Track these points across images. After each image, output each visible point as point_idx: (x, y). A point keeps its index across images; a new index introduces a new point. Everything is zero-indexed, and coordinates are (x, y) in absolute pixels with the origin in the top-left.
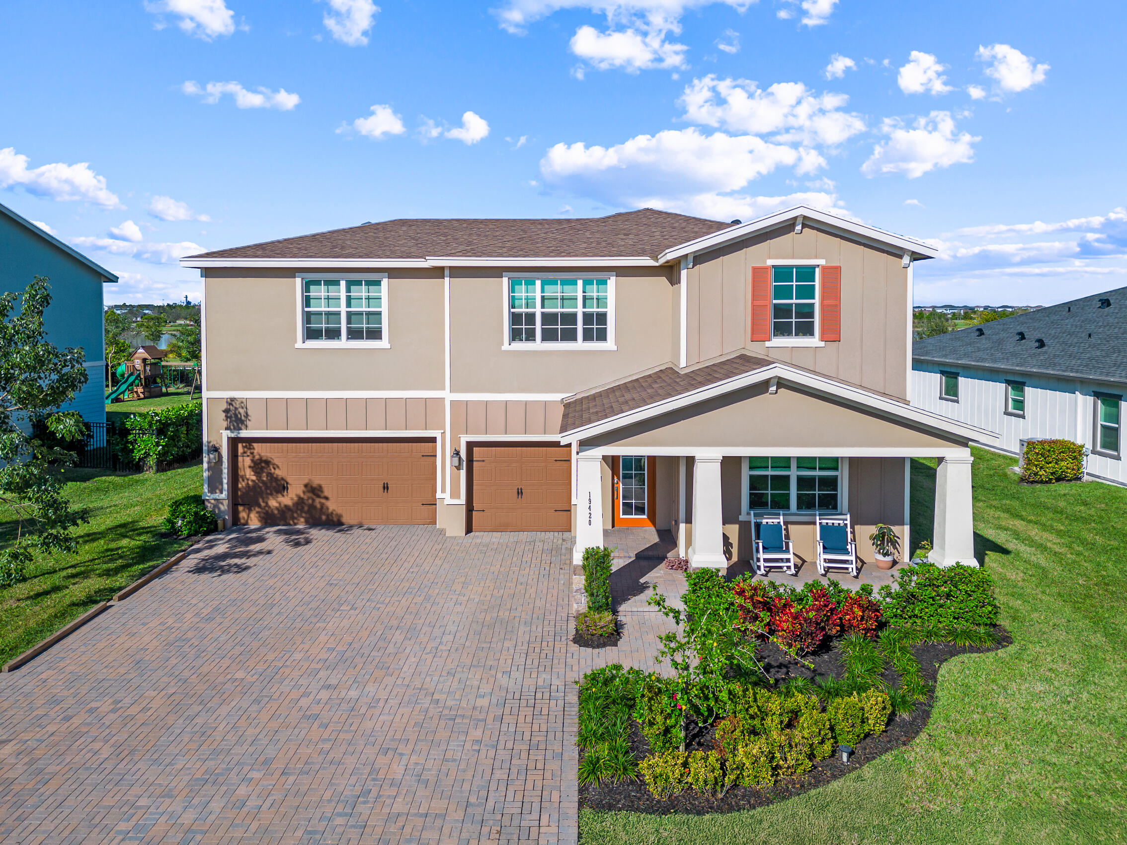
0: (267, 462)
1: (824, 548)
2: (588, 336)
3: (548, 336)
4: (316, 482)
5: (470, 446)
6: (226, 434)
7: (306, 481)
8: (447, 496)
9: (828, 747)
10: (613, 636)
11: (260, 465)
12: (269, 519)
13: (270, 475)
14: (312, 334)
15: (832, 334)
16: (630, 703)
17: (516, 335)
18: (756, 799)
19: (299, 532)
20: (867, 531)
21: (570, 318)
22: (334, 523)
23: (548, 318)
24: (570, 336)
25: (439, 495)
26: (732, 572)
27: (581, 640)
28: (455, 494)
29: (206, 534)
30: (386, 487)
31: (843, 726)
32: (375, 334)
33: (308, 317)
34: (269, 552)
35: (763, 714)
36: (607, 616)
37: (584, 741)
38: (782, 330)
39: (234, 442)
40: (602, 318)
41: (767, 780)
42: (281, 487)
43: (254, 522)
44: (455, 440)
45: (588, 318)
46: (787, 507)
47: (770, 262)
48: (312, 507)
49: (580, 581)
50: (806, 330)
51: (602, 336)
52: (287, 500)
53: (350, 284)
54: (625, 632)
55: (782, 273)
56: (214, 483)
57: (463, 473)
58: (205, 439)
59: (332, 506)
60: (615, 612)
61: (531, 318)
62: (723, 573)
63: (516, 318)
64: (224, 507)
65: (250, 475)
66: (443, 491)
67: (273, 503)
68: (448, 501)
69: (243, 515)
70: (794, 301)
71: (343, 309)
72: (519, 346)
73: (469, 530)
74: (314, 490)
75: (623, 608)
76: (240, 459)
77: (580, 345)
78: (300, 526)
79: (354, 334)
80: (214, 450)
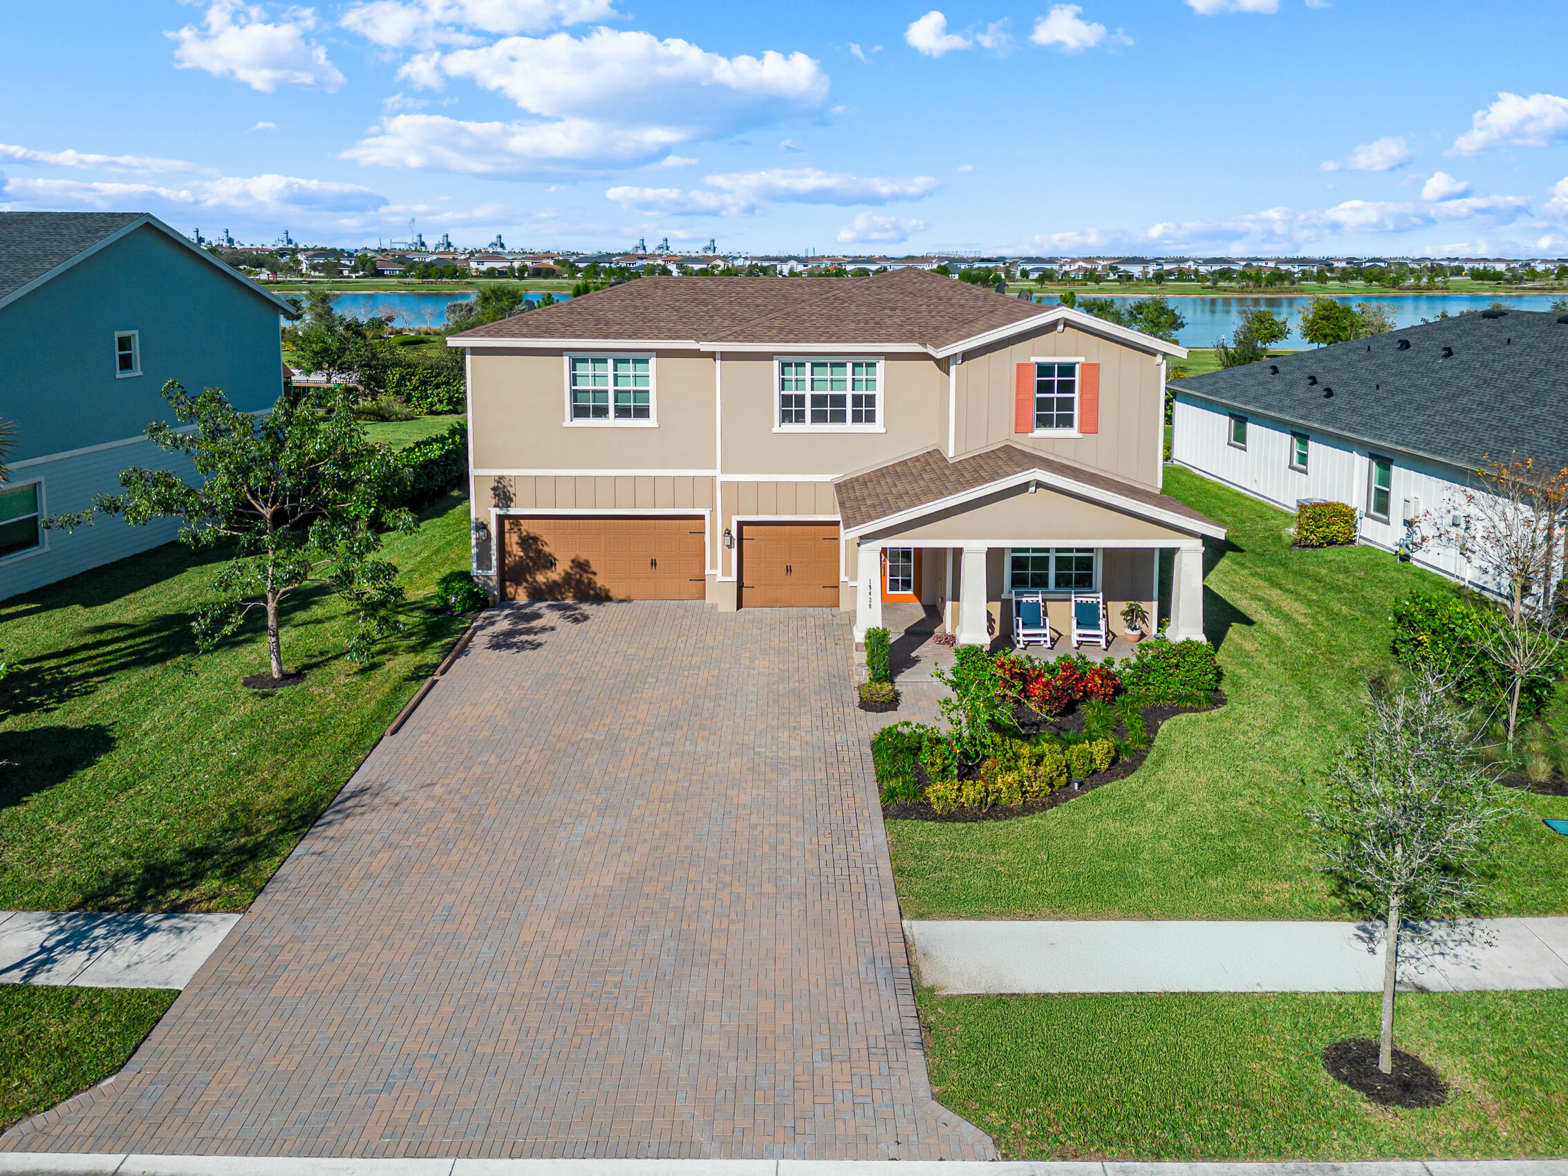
0: (535, 539)
1: (1078, 623)
2: (857, 418)
3: (818, 417)
4: (583, 557)
5: (741, 525)
6: (495, 512)
7: (573, 557)
8: (719, 571)
9: (1063, 779)
10: (893, 703)
11: (528, 542)
12: (537, 594)
13: (539, 552)
14: (579, 412)
15: (1090, 427)
16: (916, 750)
17: (786, 417)
18: (1009, 813)
19: (569, 608)
20: (1118, 608)
21: (839, 400)
22: (602, 597)
23: (817, 400)
24: (839, 417)
25: (708, 571)
26: (996, 646)
27: (866, 705)
28: (726, 572)
29: (481, 610)
30: (654, 563)
31: (1076, 764)
32: (643, 412)
33: (575, 394)
34: (553, 629)
35: (1017, 757)
36: (887, 687)
37: (881, 779)
38: (1044, 421)
39: (501, 519)
40: (871, 400)
41: (1018, 800)
42: (548, 562)
43: (522, 598)
44: (726, 519)
45: (857, 400)
46: (1046, 585)
47: (1034, 359)
48: (580, 582)
49: (862, 657)
50: (1066, 421)
51: (871, 417)
52: (554, 575)
53: (616, 362)
54: (902, 699)
55: (1044, 369)
56: (483, 561)
57: (734, 551)
58: (473, 517)
59: (600, 581)
60: (893, 682)
61: (800, 400)
62: (987, 648)
63: (786, 400)
64: (494, 583)
65: (517, 551)
66: (713, 566)
67: (541, 578)
68: (720, 578)
69: (510, 590)
70: (1056, 395)
71: (611, 389)
72: (789, 427)
73: (739, 606)
74: (581, 566)
75: (898, 679)
76: (507, 535)
77: (849, 426)
78: (569, 601)
79: (622, 412)
80: (482, 527)
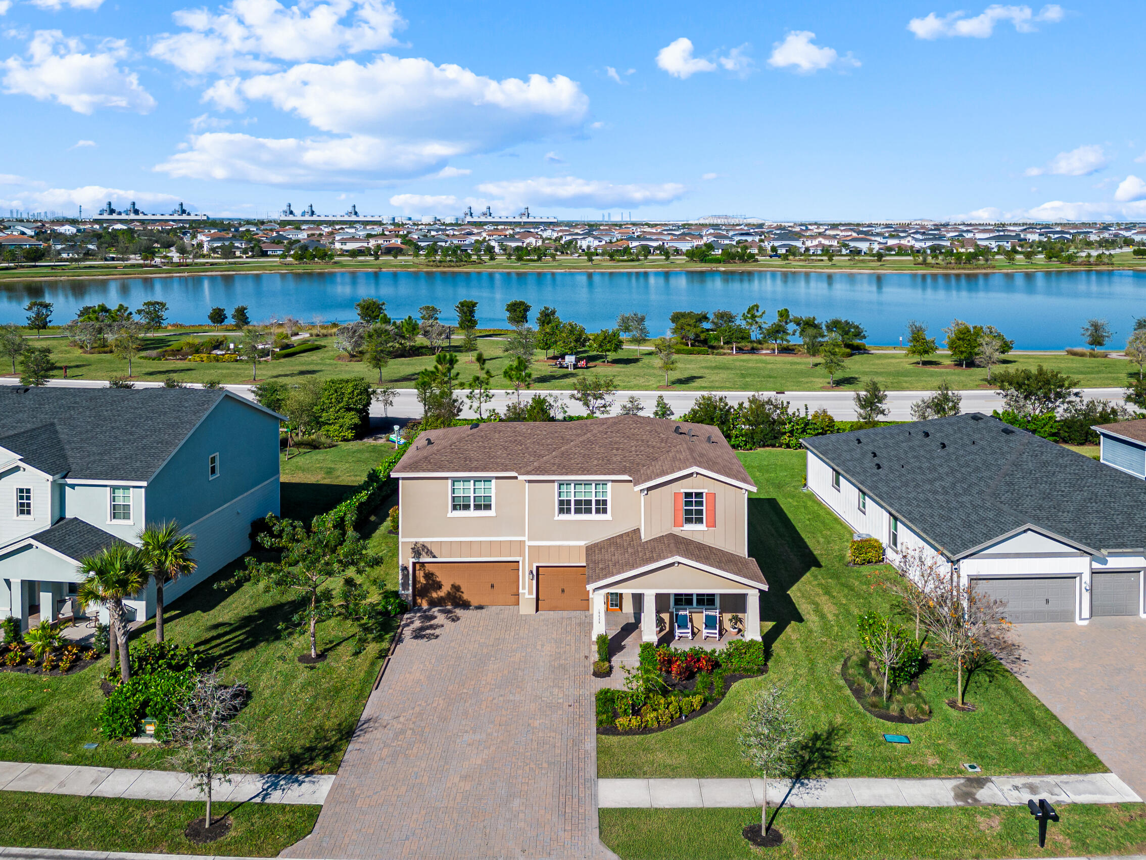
0: (432, 574)
1: (706, 626)
2: (598, 511)
3: (578, 511)
4: (457, 583)
5: (538, 568)
6: (412, 560)
7: (452, 583)
8: (526, 591)
9: (678, 715)
10: (608, 673)
11: (429, 576)
12: (433, 603)
13: (433, 581)
14: (456, 508)
15: (712, 524)
16: (613, 701)
17: (561, 511)
18: (651, 731)
19: (449, 612)
20: (727, 616)
21: (589, 502)
22: (466, 605)
23: (578, 502)
24: (589, 511)
25: (521, 591)
26: (661, 641)
27: (597, 674)
28: (530, 593)
29: (404, 614)
30: (492, 586)
31: (684, 707)
32: (488, 507)
33: (454, 499)
34: (442, 626)
35: (659, 704)
36: (607, 664)
37: (598, 714)
38: (689, 521)
39: (414, 564)
40: (605, 502)
41: (656, 725)
42: (439, 586)
43: (425, 606)
44: (530, 564)
45: (598, 502)
46: (691, 604)
47: (683, 491)
48: (455, 597)
49: (595, 648)
50: (700, 521)
51: (605, 511)
52: (442, 593)
53: (475, 481)
54: (614, 670)
55: (688, 495)
56: (405, 586)
57: (534, 582)
58: (400, 563)
59: (465, 597)
60: (610, 662)
61: (569, 502)
62: (655, 644)
63: (561, 502)
64: (410, 598)
65: (423, 581)
66: (524, 588)
67: (434, 595)
68: (527, 596)
69: (419, 601)
70: (694, 508)
71: (472, 495)
72: (564, 517)
73: (537, 610)
74: (457, 588)
75: (614, 659)
76: (417, 572)
77: (593, 516)
78: (449, 607)
79: (478, 507)
80: (405, 569)
